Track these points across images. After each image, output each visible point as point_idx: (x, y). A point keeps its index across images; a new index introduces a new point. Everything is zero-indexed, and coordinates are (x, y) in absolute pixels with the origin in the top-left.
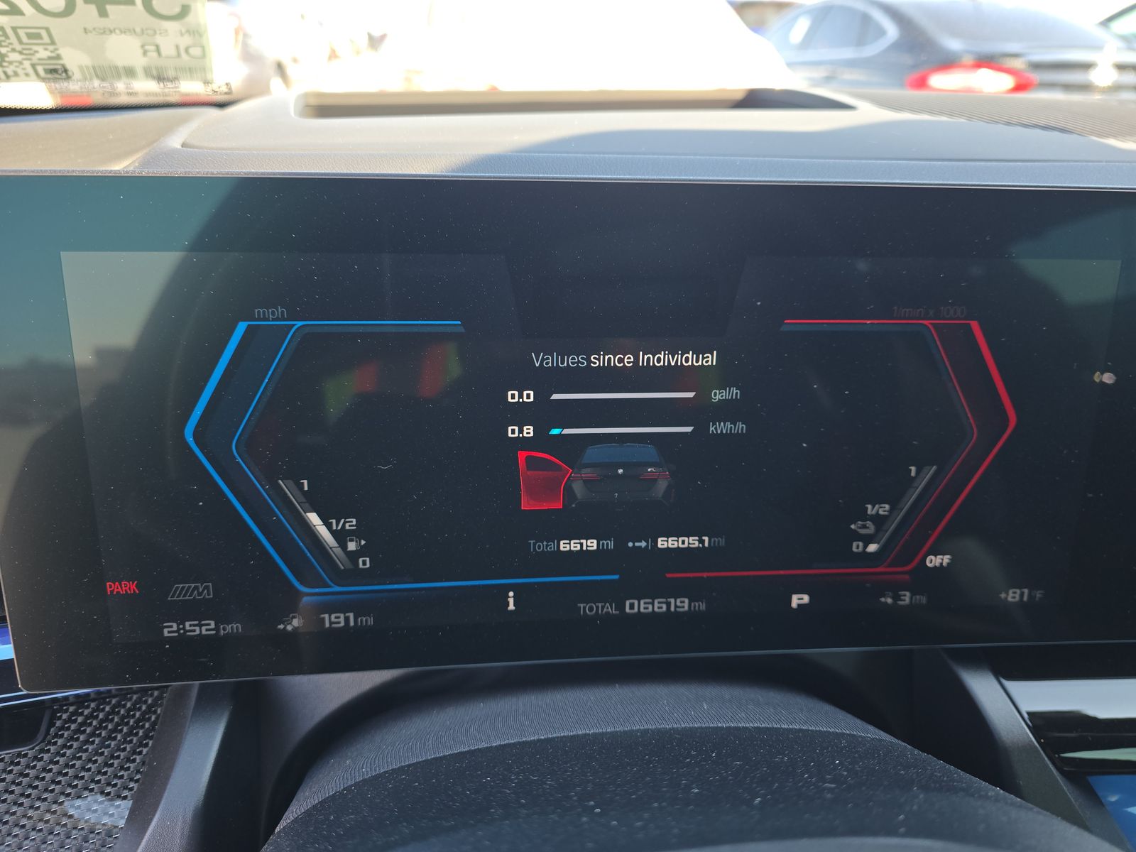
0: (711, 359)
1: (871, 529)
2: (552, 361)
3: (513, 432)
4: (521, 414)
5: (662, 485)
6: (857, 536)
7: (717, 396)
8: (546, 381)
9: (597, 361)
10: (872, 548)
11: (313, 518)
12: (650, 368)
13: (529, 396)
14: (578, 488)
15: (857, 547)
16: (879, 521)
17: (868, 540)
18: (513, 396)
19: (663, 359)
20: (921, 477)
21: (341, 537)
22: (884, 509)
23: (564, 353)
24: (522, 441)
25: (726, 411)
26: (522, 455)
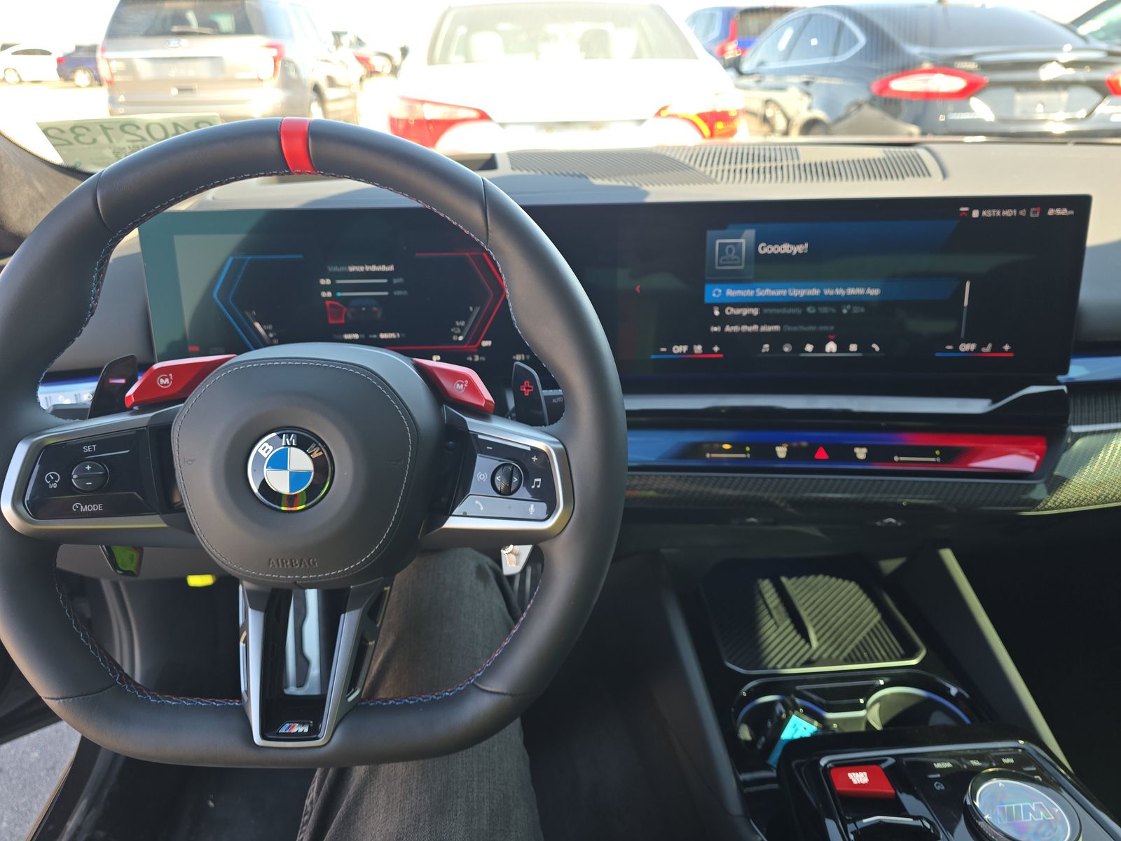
0: (391, 268)
1: (459, 331)
2: (335, 269)
3: (324, 294)
4: (326, 288)
5: (379, 315)
6: (453, 334)
7: (395, 281)
8: (333, 277)
9: (352, 269)
10: (461, 338)
11: (257, 325)
12: (370, 272)
13: (328, 282)
14: (349, 316)
15: (455, 338)
16: (462, 328)
17: (458, 335)
18: (323, 282)
19: (374, 268)
20: (475, 311)
21: (267, 332)
22: (463, 323)
23: (339, 266)
24: (327, 298)
25: (399, 287)
26: (328, 302)
